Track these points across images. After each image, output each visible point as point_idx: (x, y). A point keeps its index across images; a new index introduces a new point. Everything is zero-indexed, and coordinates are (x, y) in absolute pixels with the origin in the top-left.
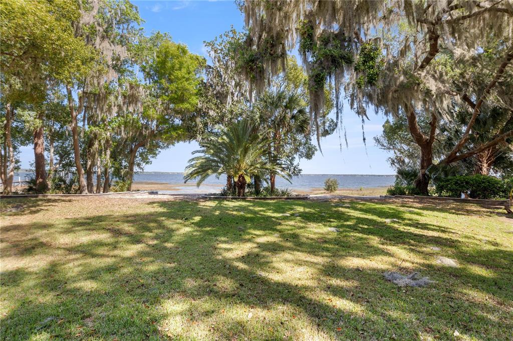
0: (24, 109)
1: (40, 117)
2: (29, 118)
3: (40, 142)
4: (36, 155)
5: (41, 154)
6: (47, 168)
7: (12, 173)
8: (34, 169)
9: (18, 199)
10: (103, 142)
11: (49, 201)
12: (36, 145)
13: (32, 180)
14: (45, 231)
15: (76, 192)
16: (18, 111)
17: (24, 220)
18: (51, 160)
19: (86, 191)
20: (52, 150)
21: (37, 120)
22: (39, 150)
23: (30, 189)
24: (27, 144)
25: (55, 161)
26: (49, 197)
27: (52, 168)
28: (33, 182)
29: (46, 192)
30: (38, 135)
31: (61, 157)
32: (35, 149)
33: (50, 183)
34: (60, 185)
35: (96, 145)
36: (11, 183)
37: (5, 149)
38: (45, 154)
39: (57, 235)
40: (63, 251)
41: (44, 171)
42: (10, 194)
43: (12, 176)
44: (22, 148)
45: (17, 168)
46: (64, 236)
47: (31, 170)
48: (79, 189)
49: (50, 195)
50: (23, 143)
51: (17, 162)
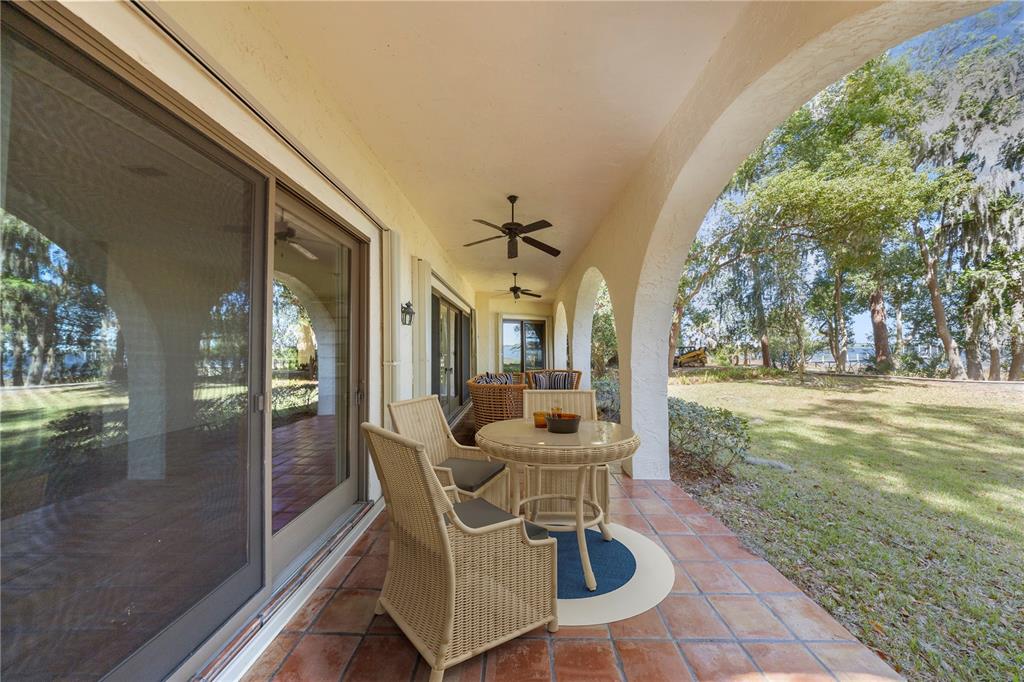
0: (854, 272)
1: (875, 277)
2: (861, 281)
3: (879, 307)
4: (874, 324)
5: (881, 322)
6: (892, 341)
7: (845, 348)
8: (873, 342)
9: (851, 379)
10: (999, 293)
11: (891, 383)
12: (873, 312)
13: (871, 357)
14: (877, 410)
15: (943, 375)
16: (848, 276)
17: (856, 397)
18: (899, 331)
19: (965, 376)
20: (899, 316)
21: (871, 282)
22: (878, 318)
23: (869, 369)
24: (862, 311)
25: (905, 331)
26: (893, 380)
27: (900, 341)
28: (873, 359)
29: (888, 373)
30: (875, 299)
31: (917, 324)
32: (872, 317)
33: (897, 363)
34: (915, 365)
35: (983, 299)
36: (844, 361)
37: (836, 321)
38: (889, 322)
39: (891, 415)
40: (894, 429)
41: (886, 345)
42: (843, 373)
43: (844, 352)
44: (855, 317)
45: (851, 342)
46: (900, 417)
47: (868, 345)
48: (949, 372)
49: (893, 377)
50: (856, 311)
51: (851, 334)
